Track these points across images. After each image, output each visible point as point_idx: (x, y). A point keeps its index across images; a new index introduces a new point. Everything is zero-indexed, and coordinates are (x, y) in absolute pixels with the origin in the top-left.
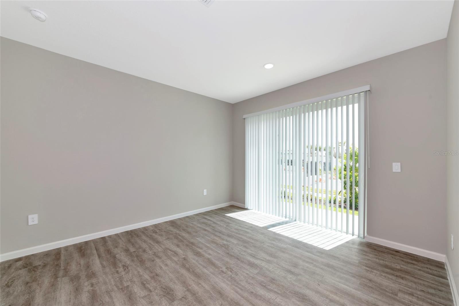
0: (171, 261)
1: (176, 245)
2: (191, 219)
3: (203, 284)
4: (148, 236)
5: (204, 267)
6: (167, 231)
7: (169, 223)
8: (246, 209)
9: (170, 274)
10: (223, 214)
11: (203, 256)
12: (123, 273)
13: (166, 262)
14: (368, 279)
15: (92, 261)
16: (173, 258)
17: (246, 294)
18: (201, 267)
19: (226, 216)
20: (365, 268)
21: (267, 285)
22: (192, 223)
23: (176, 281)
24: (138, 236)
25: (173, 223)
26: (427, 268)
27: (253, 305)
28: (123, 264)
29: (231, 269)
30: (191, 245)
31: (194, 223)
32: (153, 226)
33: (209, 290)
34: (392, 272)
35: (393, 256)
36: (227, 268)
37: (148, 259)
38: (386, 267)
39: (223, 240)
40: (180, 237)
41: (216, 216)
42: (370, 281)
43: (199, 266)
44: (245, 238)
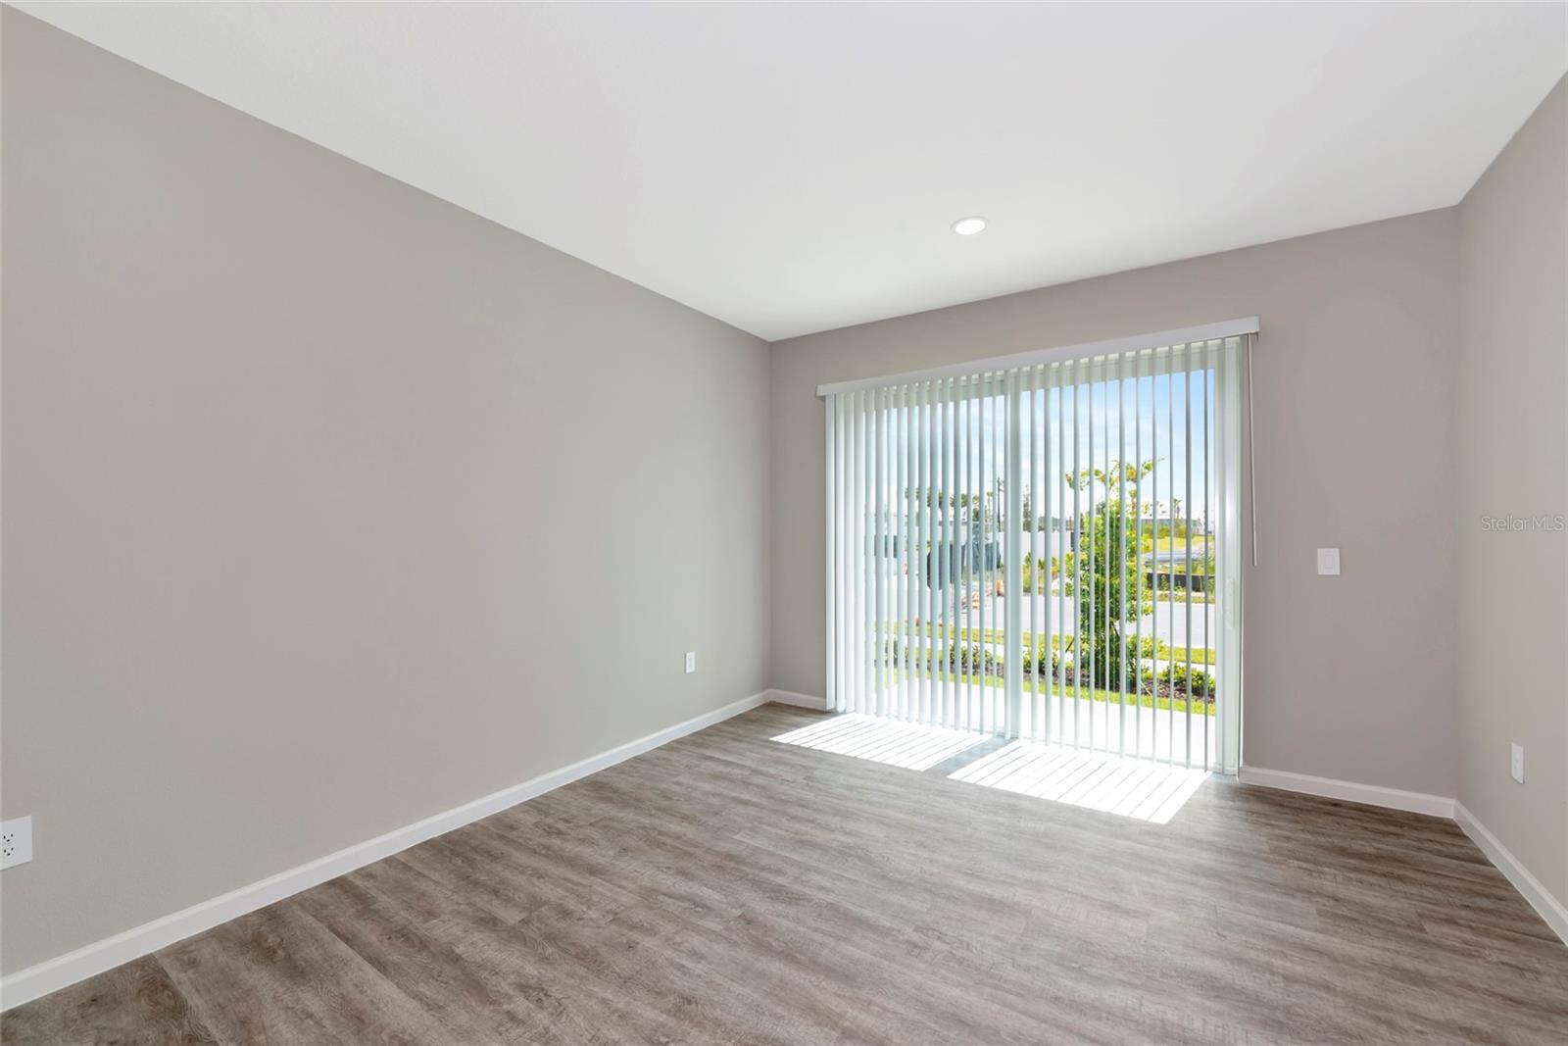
0: (701, 935)
1: (672, 872)
2: (657, 765)
3: (878, 999)
4: (536, 852)
5: (838, 938)
6: (597, 822)
7: (582, 791)
8: (832, 713)
9: (734, 984)
10: (764, 737)
11: (809, 901)
12: (542, 1018)
13: (686, 945)
14: (1329, 897)
15: (362, 992)
16: (701, 922)
17: (1045, 1009)
18: (831, 942)
19: (777, 743)
20: (1296, 863)
21: (1084, 966)
22: (676, 779)
23: (779, 1010)
24: (492, 857)
25: (597, 786)
26: (1431, 841)
27: (1093, 1041)
28: (512, 978)
29: (934, 930)
30: (730, 866)
31: (681, 779)
32: (526, 808)
33: (916, 1017)
34: (1365, 864)
35: (1335, 818)
36: (918, 929)
37: (606, 945)
38: (1343, 852)
39: (832, 831)
40: (669, 841)
41: (743, 745)
42: (1337, 900)
43: (818, 937)
44: (901, 816)
